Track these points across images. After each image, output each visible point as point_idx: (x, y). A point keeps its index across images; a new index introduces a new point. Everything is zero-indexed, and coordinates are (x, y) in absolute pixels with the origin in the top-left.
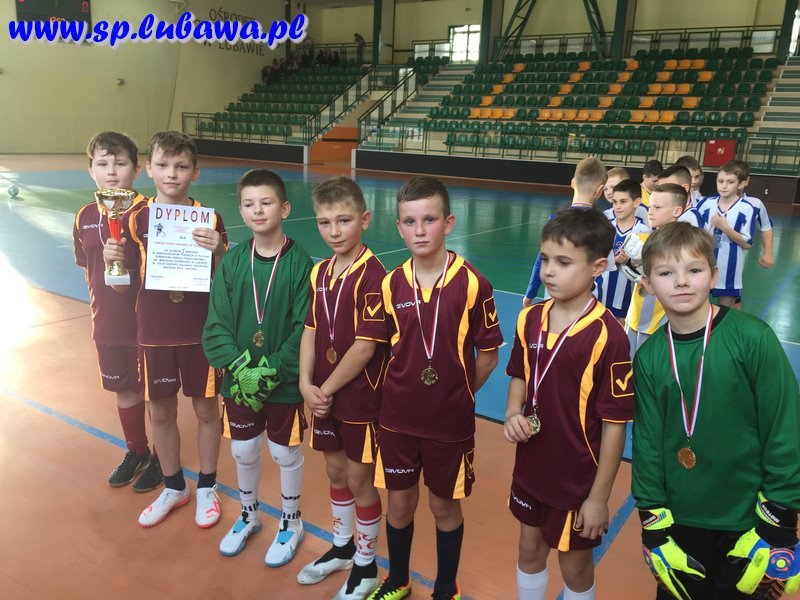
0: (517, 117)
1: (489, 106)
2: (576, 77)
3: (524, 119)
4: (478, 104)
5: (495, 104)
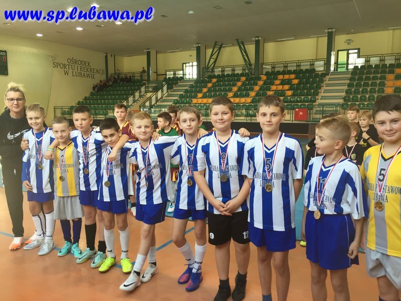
1: (201, 98)
2: (239, 84)
4: (196, 97)
5: (203, 97)
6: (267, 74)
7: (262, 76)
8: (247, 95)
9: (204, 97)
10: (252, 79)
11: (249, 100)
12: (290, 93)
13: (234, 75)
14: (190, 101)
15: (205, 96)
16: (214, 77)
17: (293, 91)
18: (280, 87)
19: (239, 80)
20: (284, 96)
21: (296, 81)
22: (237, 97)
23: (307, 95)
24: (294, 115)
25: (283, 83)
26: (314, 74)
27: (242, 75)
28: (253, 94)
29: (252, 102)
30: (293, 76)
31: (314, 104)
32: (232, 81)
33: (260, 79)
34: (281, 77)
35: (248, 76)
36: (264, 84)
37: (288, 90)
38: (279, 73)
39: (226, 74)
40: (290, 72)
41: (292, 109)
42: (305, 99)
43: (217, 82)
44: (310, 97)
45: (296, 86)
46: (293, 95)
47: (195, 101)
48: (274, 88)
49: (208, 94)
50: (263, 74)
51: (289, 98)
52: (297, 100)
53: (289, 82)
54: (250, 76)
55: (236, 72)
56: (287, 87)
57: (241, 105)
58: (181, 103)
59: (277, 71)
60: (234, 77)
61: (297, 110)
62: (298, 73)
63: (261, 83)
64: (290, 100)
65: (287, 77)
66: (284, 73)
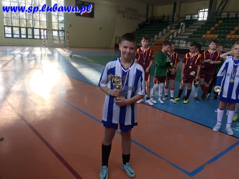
0: (219, 37)
1: (209, 34)
3: (221, 38)
4: (205, 33)
5: (211, 33)
13: (237, 18)
14: (201, 36)
15: (213, 33)
16: (221, 19)
22: (238, 34)
32: (235, 22)
39: (230, 17)
47: (204, 36)
49: (215, 31)
58: (194, 37)
60: (237, 20)
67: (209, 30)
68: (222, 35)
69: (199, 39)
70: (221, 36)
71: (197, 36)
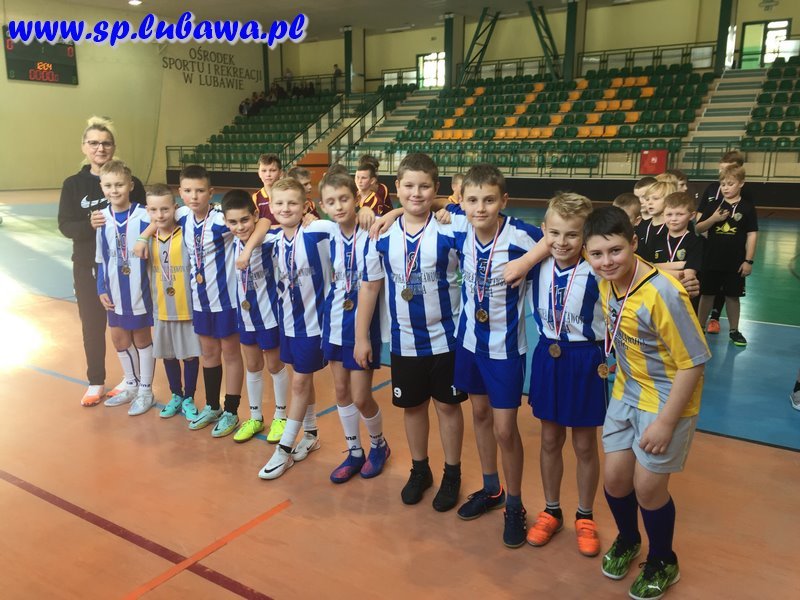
0: (476, 137)
1: (451, 128)
2: (531, 98)
3: (481, 138)
4: (440, 126)
5: (456, 126)
6: (591, 75)
7: (578, 81)
8: (545, 123)
9: (458, 126)
10: (557, 87)
11: (548, 132)
12: (634, 116)
13: (520, 79)
14: (430, 135)
15: (460, 124)
16: (481, 83)
17: (641, 113)
18: (615, 105)
19: (530, 90)
20: (622, 122)
21: (649, 92)
22: (525, 126)
23: (671, 120)
24: (638, 164)
25: (622, 95)
26: (688, 76)
27: (538, 78)
28: (557, 119)
29: (555, 135)
30: (644, 80)
31: (684, 139)
32: (516, 91)
33: (573, 87)
34: (618, 82)
35: (551, 80)
36: (583, 97)
37: (631, 110)
38: (615, 73)
39: (504, 76)
40: (638, 72)
41: (634, 152)
42: (666, 130)
43: (486, 93)
44: (675, 125)
45: (648, 101)
46: (642, 121)
47: (438, 134)
48: (602, 105)
49: (465, 120)
50: (582, 77)
51: (632, 126)
52: (648, 132)
53: (633, 93)
54: (555, 80)
55: (527, 72)
56: (629, 104)
57: (532, 142)
58: (410, 140)
59: (611, 70)
60: (523, 83)
61: (646, 152)
62: (656, 73)
63: (575, 95)
64: (634, 132)
65: (631, 81)
66: (625, 73)
67: (450, 115)
68: (485, 131)
69: (425, 145)
70: (481, 135)
71: (419, 135)
